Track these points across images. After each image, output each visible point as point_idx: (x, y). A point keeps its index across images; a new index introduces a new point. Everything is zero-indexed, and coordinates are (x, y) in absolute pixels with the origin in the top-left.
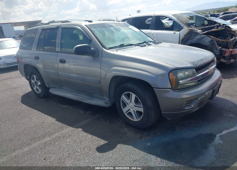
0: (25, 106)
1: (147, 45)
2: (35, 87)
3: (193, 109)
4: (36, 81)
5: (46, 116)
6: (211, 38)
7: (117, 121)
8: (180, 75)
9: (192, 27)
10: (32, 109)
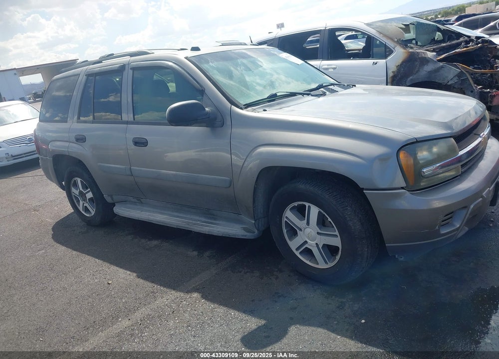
0: (64, 248)
1: (328, 93)
2: (81, 203)
3: (459, 231)
4: (81, 189)
5: (114, 268)
6: (458, 68)
7: (277, 270)
8: (423, 154)
9: (412, 48)
10: (78, 253)
